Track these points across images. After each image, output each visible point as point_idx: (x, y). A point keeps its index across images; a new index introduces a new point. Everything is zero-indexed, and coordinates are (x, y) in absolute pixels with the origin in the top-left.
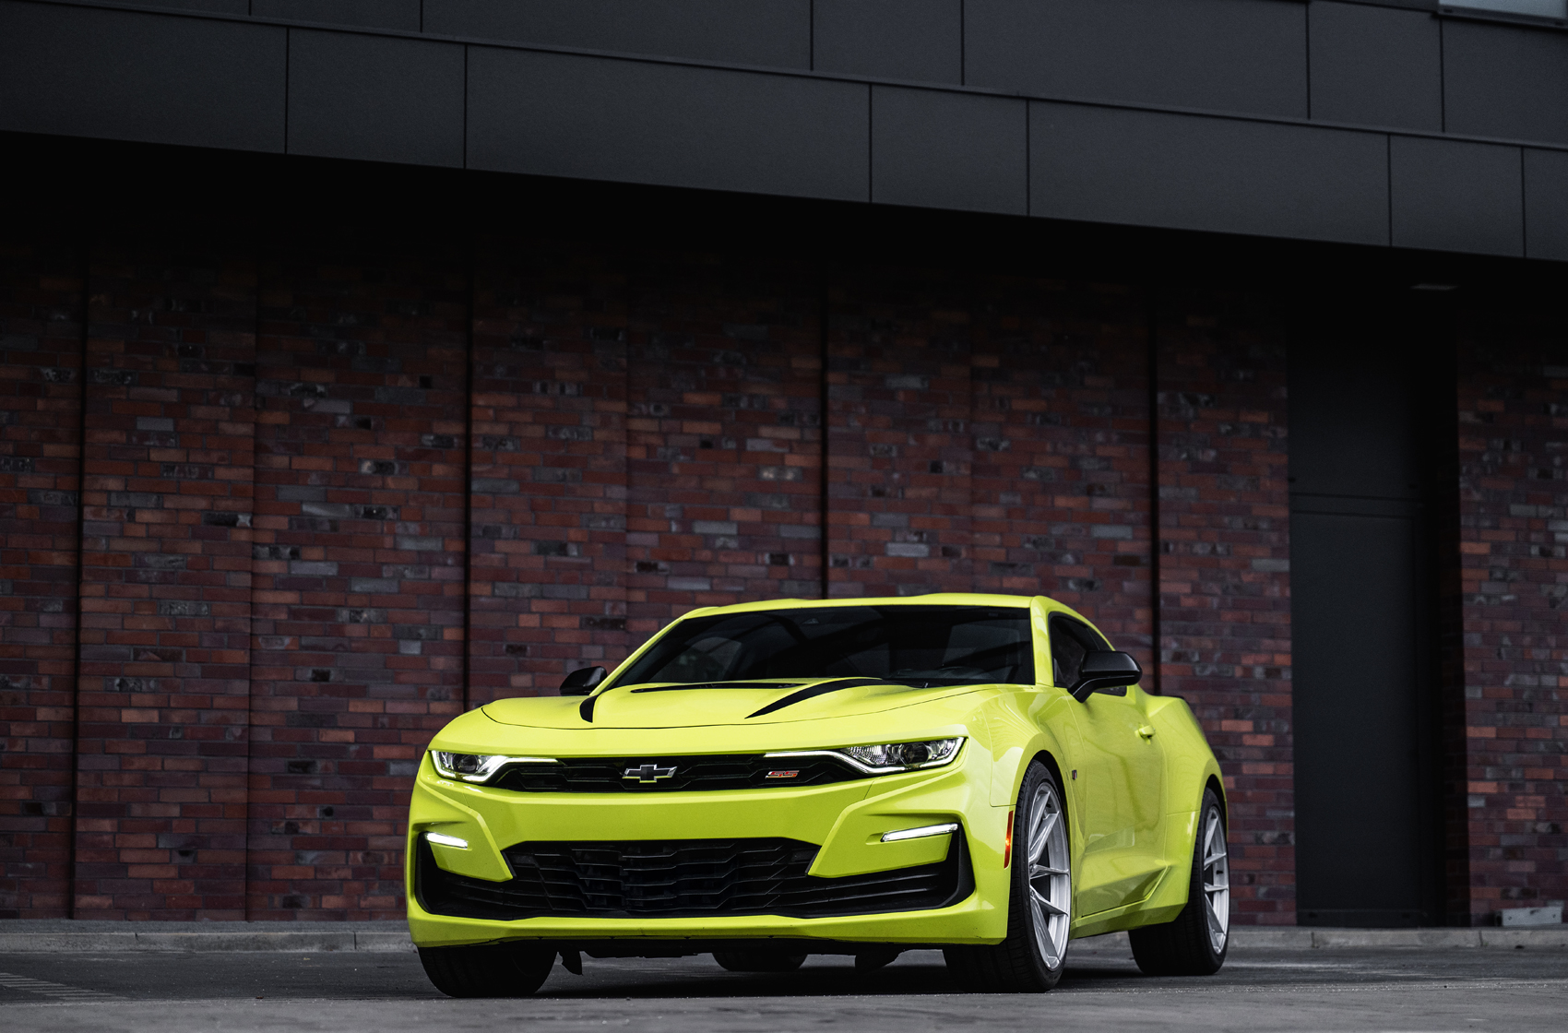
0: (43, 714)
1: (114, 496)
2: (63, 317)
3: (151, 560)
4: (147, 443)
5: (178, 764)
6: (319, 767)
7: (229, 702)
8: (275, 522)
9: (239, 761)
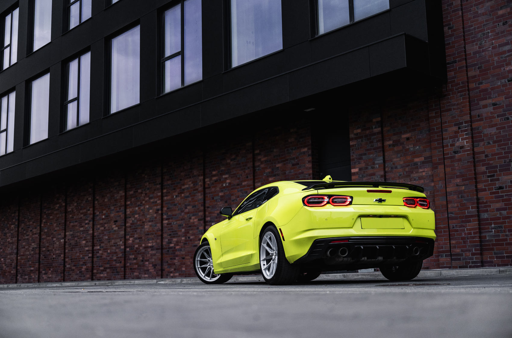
5: (154, 252)
6: (170, 251)
7: (159, 241)
8: (165, 209)
9: (160, 251)
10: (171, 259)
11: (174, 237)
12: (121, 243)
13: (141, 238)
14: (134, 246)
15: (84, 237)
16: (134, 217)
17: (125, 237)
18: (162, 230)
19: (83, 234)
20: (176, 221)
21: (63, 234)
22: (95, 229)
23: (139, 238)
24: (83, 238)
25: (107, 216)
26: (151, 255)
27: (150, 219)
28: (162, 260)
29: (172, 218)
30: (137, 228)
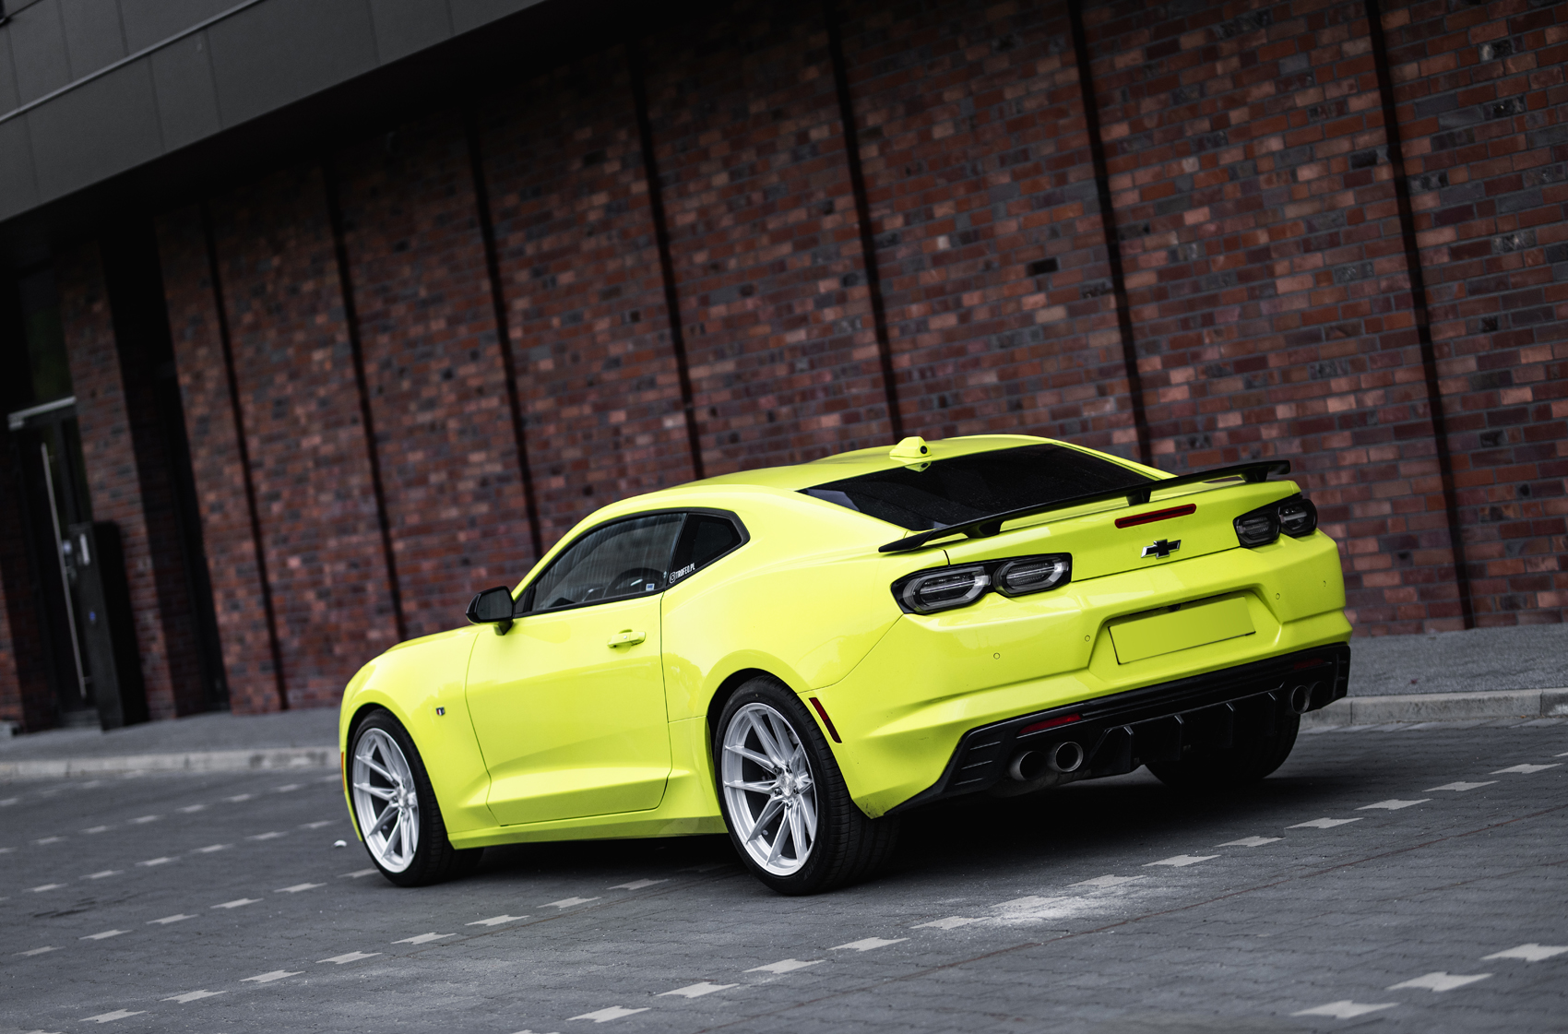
5: (1379, 454)
6: (1506, 436)
7: (1407, 374)
8: (1420, 147)
9: (1428, 443)
10: (1524, 491)
11: (1526, 339)
12: (1109, 406)
13: (1260, 363)
14: (1212, 425)
15: (826, 390)
16: (1177, 223)
17: (1131, 367)
18: (1419, 298)
19: (812, 366)
20: (1527, 223)
21: (668, 383)
22: (894, 333)
23: (1240, 367)
24: (821, 395)
25: (966, 238)
26: (1361, 475)
27: (1311, 228)
28: (1451, 500)
29: (1487, 209)
30: (1212, 300)
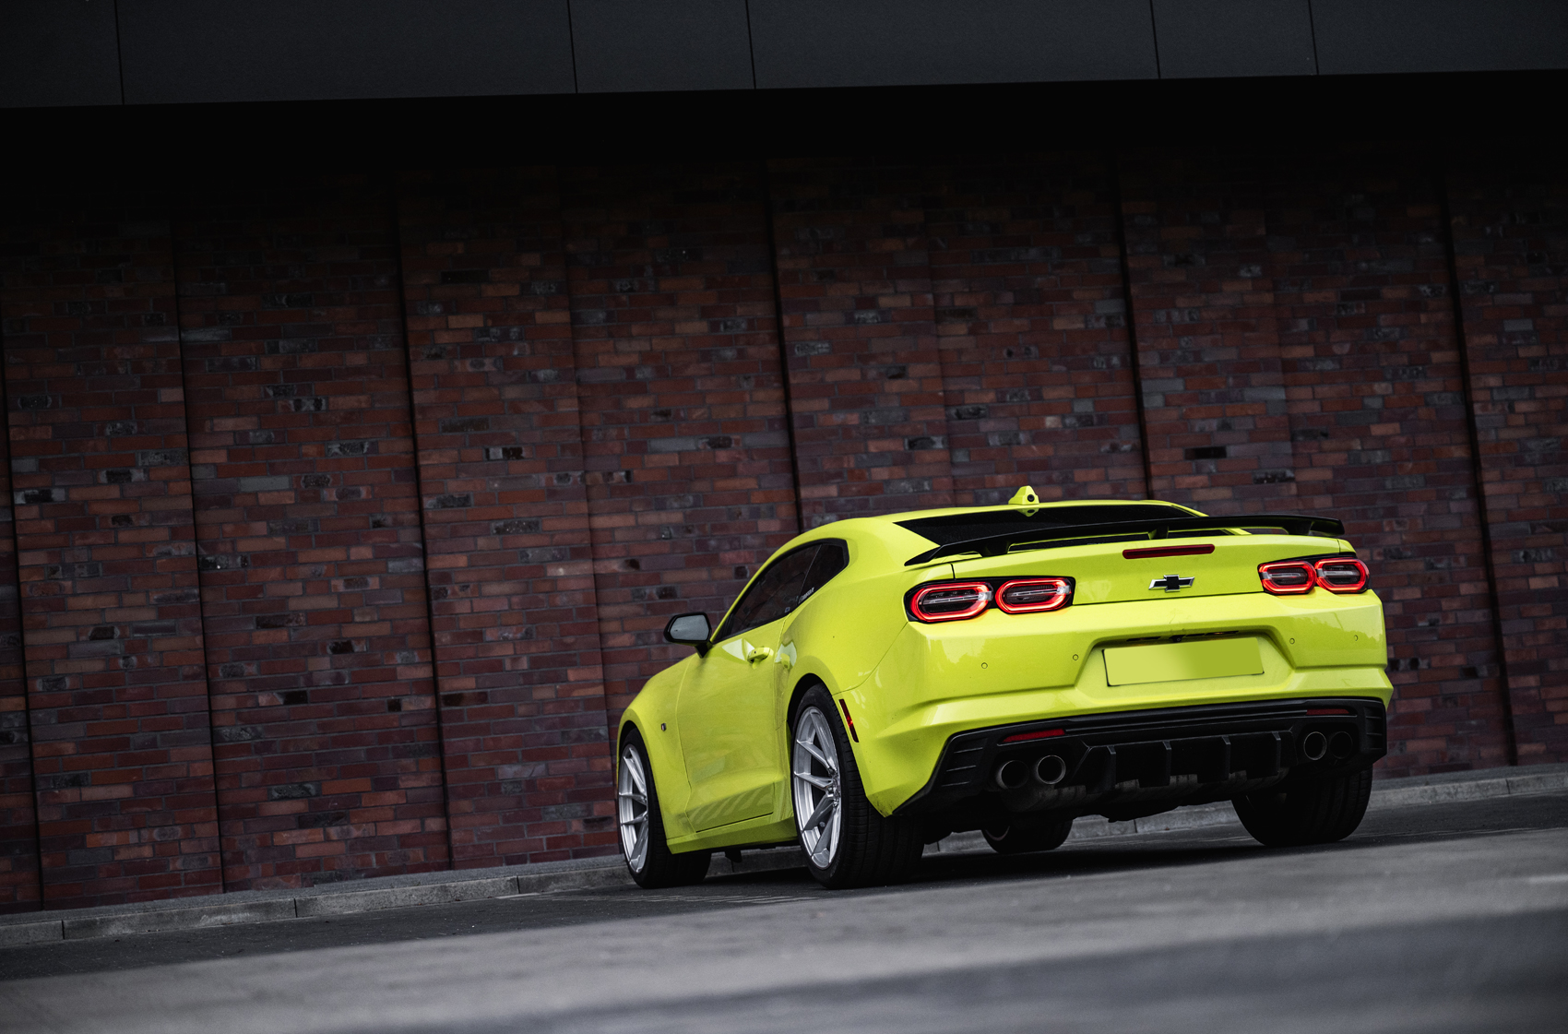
0: (1465, 589)
1: (1495, 393)
2: (1429, 240)
3: (1532, 445)
4: (1514, 342)
